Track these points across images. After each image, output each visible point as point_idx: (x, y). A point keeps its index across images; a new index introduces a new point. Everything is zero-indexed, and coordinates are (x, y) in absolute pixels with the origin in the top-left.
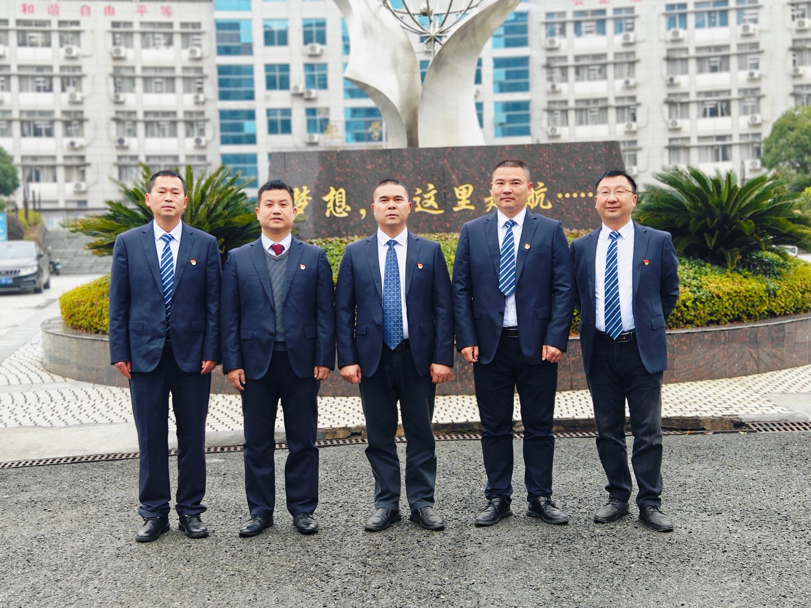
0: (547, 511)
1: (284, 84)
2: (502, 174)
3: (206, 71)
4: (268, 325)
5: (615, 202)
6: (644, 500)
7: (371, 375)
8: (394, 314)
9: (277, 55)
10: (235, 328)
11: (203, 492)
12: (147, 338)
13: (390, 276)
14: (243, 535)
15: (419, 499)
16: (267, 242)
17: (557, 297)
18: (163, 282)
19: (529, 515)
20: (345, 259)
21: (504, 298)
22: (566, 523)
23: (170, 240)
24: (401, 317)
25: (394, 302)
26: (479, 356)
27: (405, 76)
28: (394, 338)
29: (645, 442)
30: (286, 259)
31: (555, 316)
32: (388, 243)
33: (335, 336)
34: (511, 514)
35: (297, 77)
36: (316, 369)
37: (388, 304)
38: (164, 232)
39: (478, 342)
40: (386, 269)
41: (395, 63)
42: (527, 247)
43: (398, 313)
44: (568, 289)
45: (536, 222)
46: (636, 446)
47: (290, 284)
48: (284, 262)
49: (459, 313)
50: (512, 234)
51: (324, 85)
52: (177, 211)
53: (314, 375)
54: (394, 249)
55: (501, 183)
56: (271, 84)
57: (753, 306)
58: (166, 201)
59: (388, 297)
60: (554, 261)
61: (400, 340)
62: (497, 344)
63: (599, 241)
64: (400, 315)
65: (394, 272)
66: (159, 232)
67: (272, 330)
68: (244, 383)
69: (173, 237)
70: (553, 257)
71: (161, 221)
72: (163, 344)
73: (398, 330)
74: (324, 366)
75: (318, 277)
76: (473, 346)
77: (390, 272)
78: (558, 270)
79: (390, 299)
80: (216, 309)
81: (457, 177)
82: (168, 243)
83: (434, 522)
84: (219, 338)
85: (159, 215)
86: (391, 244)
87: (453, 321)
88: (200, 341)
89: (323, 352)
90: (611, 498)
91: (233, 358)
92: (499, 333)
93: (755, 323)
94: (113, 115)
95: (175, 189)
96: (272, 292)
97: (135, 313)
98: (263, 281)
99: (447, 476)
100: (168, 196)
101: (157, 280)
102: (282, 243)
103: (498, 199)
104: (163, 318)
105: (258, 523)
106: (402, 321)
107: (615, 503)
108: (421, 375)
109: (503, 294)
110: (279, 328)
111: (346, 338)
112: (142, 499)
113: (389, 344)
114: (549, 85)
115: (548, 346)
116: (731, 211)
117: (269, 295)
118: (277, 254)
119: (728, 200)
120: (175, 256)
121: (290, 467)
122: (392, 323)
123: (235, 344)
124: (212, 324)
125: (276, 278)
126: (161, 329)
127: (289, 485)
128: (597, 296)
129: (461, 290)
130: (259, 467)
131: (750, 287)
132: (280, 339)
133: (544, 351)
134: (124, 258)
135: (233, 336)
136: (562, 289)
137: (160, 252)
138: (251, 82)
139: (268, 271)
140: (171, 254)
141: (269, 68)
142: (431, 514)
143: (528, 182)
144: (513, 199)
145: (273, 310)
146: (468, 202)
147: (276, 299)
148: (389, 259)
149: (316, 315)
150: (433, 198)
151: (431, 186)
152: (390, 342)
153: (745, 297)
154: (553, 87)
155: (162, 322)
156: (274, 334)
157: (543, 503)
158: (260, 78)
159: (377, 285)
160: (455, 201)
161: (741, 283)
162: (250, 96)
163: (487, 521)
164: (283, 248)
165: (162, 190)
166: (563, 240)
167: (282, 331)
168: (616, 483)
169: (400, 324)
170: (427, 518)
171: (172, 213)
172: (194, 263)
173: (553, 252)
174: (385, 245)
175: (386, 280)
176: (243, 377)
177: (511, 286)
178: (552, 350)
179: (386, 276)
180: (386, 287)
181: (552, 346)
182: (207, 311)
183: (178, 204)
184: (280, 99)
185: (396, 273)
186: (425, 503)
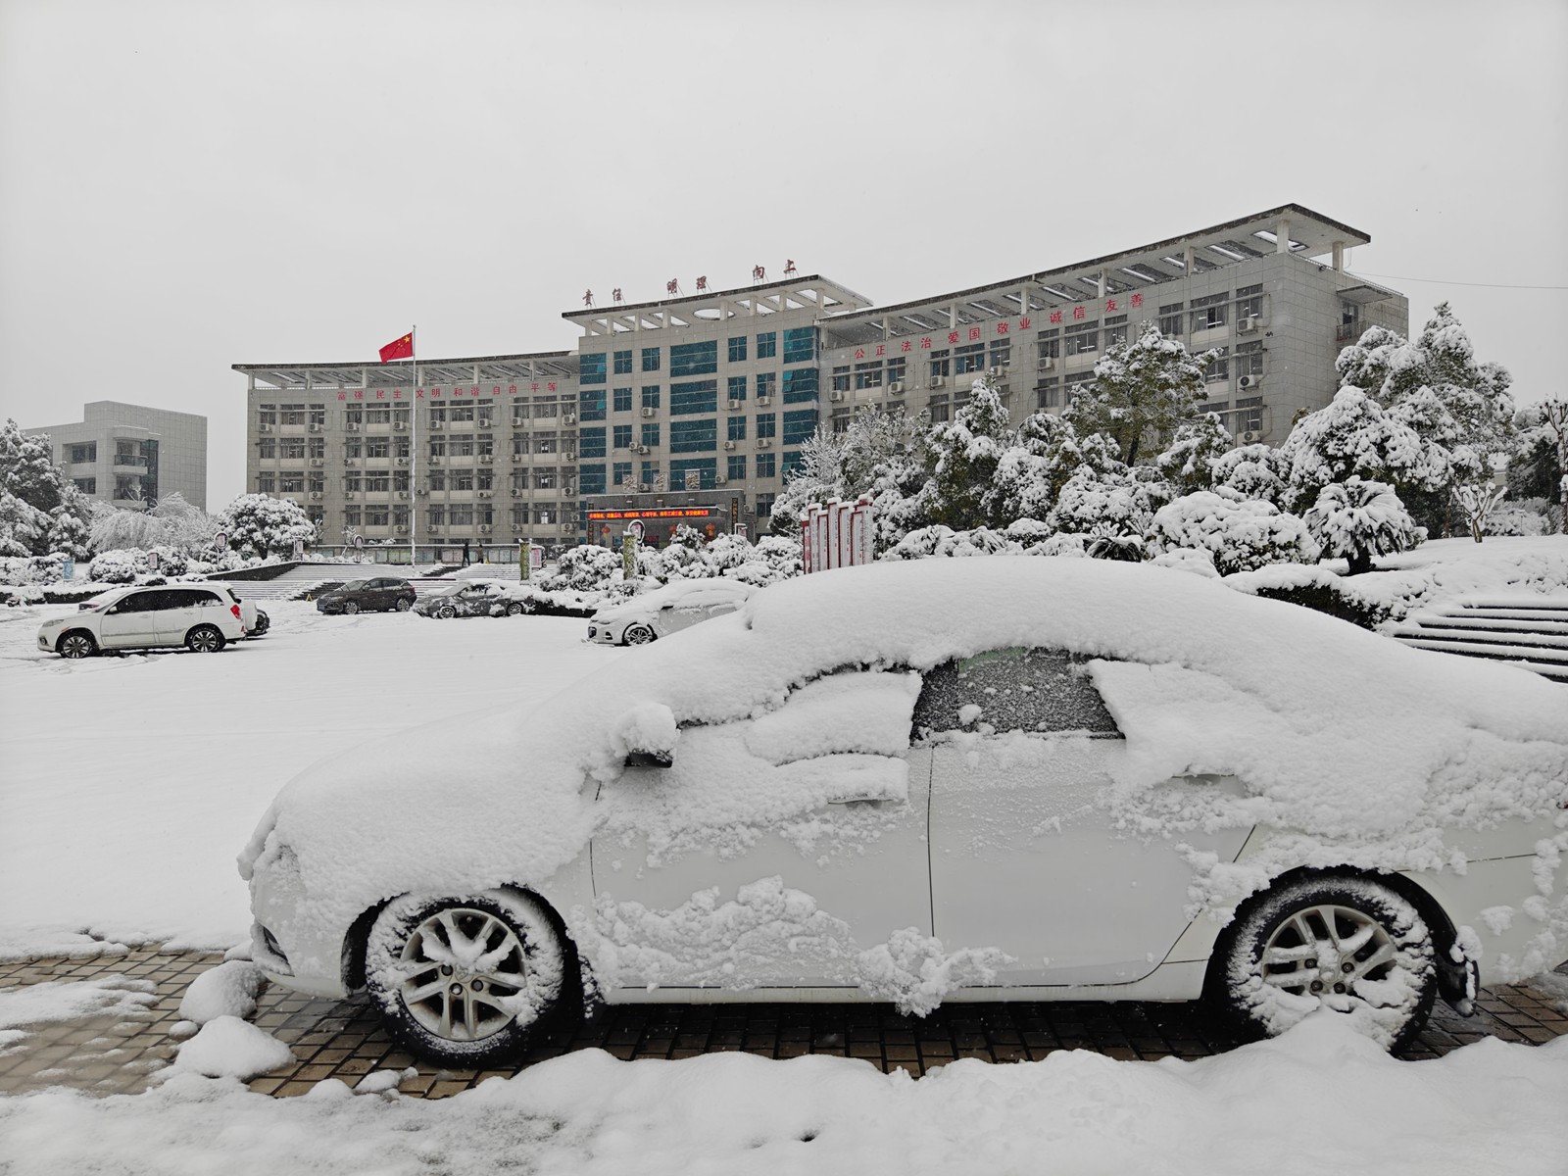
1: (627, 443)
9: (622, 418)
51: (655, 442)
56: (618, 444)
94: (512, 471)
141: (617, 429)
184: (623, 455)
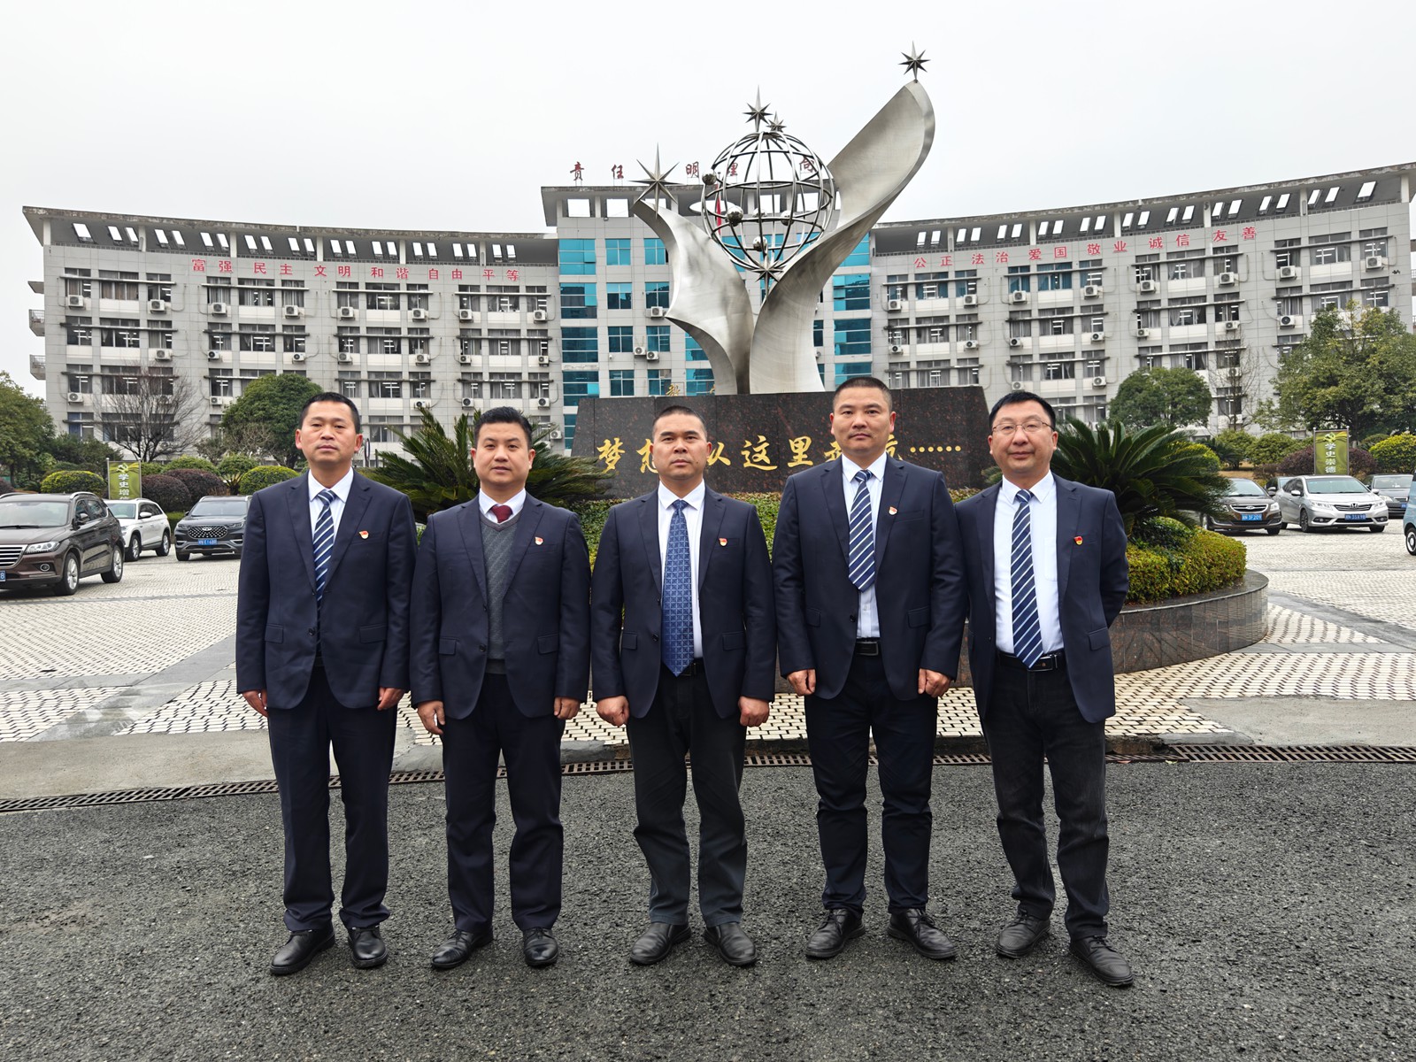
0: (922, 935)
1: (627, 347)
2: (850, 397)
3: (550, 334)
4: (479, 633)
5: (1024, 443)
6: (1080, 926)
7: (643, 714)
8: (680, 617)
9: (620, 317)
10: (430, 637)
11: (382, 889)
12: (288, 655)
13: (676, 557)
14: (438, 968)
15: (718, 909)
16: (486, 502)
17: (940, 591)
18: (316, 564)
19: (891, 934)
20: (608, 528)
21: (856, 593)
22: (951, 959)
23: (331, 500)
24: (691, 624)
25: (680, 599)
26: (817, 685)
27: (735, 317)
28: (679, 656)
29: (1079, 833)
30: (514, 529)
31: (938, 621)
32: (674, 505)
33: (588, 650)
34: (863, 932)
35: (640, 339)
36: (557, 702)
37: (670, 603)
38: (321, 488)
39: (814, 663)
40: (669, 545)
41: (725, 302)
42: (892, 512)
43: (686, 617)
44: (957, 579)
45: (904, 473)
46: (1064, 837)
47: (517, 567)
48: (510, 534)
49: (784, 615)
50: (867, 492)
51: (666, 347)
52: (341, 455)
53: (553, 711)
54: (683, 515)
55: (848, 413)
56: (614, 347)
57: (1152, 584)
58: (323, 438)
59: (671, 590)
60: (935, 534)
61: (688, 660)
62: (847, 667)
63: (1000, 506)
64: (689, 620)
65: (681, 550)
66: (315, 487)
67: (484, 641)
68: (442, 723)
69: (336, 496)
70: (933, 529)
71: (318, 471)
72: (312, 664)
73: (685, 643)
74: (569, 697)
75: (563, 558)
76: (807, 669)
77: (676, 551)
78: (941, 549)
79: (674, 593)
80: (404, 605)
81: (793, 428)
82: (327, 505)
83: (741, 953)
84: (407, 652)
85: (313, 460)
86: (679, 507)
87: (776, 631)
88: (376, 656)
89: (568, 675)
90: (1023, 914)
91: (426, 684)
92: (851, 649)
93: (1155, 605)
94: (460, 376)
95: (338, 420)
96: (487, 580)
97: (273, 617)
98: (474, 563)
99: (768, 838)
100: (327, 431)
101: (306, 562)
102: (506, 504)
103: (845, 437)
104: (313, 624)
105: (463, 944)
106: (692, 630)
107: (1029, 923)
108: (722, 717)
109: (856, 586)
110: (497, 638)
111: (604, 654)
112: (289, 899)
113: (671, 667)
114: (891, 346)
115: (929, 671)
116: (1121, 468)
117: (482, 584)
118: (499, 521)
119: (1117, 455)
120: (336, 524)
121: (516, 853)
122: (676, 633)
123: (431, 661)
124: (395, 630)
125: (495, 558)
126: (310, 642)
127: (516, 881)
128: (997, 594)
129: (787, 579)
130: (468, 854)
131: (1149, 560)
132: (497, 655)
133: (922, 679)
134: (261, 527)
135: (427, 648)
136: (948, 578)
137: (314, 519)
138: (596, 347)
139: (483, 548)
140: (331, 521)
141: (612, 330)
142: (736, 936)
143: (891, 411)
144: (869, 436)
145: (488, 610)
146: (806, 456)
147: (492, 591)
148: (675, 530)
149: (560, 616)
150: (764, 452)
151: (762, 438)
152: (673, 663)
153: (1143, 572)
154: (895, 349)
155: (310, 631)
156: (487, 648)
157: (914, 921)
158: (603, 340)
159: (655, 571)
160: (790, 455)
161: (1137, 555)
162: (594, 358)
163: (824, 950)
164: (510, 512)
165: (317, 422)
166: (946, 500)
167: (500, 641)
168: (1029, 889)
169: (688, 634)
170: (730, 944)
171: (334, 457)
172: (365, 536)
173: (932, 520)
174: (669, 508)
175: (668, 563)
176: (441, 712)
177: (868, 574)
178: (936, 676)
179: (668, 556)
180: (669, 575)
181: (936, 671)
182: (388, 608)
183: (343, 443)
184: (623, 361)
185: (684, 553)
186: (728, 916)
